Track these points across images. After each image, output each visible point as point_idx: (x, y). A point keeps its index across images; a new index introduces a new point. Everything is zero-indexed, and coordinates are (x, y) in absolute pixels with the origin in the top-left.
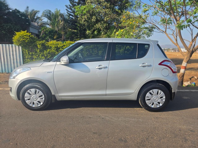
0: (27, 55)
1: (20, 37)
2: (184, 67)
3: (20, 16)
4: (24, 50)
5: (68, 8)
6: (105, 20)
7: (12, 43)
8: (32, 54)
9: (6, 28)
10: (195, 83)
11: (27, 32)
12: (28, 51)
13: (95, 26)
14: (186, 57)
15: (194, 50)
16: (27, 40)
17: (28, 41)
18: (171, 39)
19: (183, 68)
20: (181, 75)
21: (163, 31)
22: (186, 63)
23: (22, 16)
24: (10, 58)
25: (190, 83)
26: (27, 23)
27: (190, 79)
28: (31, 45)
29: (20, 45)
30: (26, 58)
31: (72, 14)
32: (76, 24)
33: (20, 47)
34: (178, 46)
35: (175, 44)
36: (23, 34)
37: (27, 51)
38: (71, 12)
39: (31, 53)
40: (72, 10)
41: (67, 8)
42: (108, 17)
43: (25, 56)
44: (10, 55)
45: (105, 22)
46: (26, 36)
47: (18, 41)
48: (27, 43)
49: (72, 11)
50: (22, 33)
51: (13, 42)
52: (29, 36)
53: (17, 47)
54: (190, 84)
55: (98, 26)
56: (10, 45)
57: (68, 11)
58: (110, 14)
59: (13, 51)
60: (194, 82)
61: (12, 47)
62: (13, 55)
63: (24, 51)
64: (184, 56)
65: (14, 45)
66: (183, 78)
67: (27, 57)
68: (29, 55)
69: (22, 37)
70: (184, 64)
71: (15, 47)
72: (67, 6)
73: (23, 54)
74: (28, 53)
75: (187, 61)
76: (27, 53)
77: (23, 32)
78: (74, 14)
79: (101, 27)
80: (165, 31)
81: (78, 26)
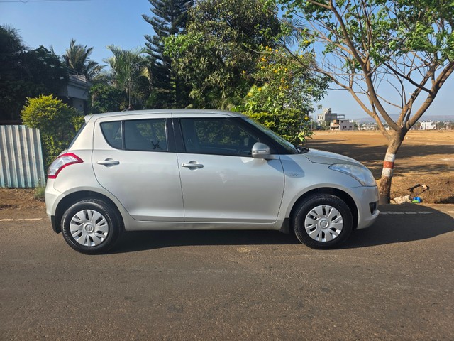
0: (52, 148)
1: (38, 108)
2: (390, 163)
3: (45, 63)
4: (46, 136)
5: (150, 41)
6: (227, 65)
7: (20, 123)
8: (62, 145)
9: (14, 90)
10: (422, 198)
11: (53, 99)
12: (54, 138)
13: (206, 79)
14: (393, 141)
15: (407, 126)
16: (51, 114)
17: (54, 117)
18: (361, 104)
19: (386, 167)
20: (383, 180)
21: (344, 87)
22: (392, 156)
23: (49, 64)
24: (16, 154)
25: (410, 198)
26: (61, 78)
27: (412, 190)
28: (61, 126)
29: (37, 126)
30: (50, 155)
31: (159, 54)
32: (167, 76)
33: (38, 131)
34: (377, 118)
35: (369, 113)
36: (43, 103)
37: (51, 138)
38: (156, 51)
39: (60, 143)
40: (158, 45)
41: (148, 42)
42: (233, 59)
43: (49, 150)
44: (16, 149)
45: (229, 70)
46: (50, 106)
47: (33, 117)
48: (51, 122)
49: (157, 48)
50: (41, 101)
51: (22, 121)
52: (58, 105)
53: (31, 130)
54: (409, 201)
55: (214, 78)
56: (17, 127)
57: (151, 48)
58: (236, 53)
59: (21, 140)
60: (420, 197)
61: (20, 130)
62: (22, 148)
63: (46, 138)
64: (388, 139)
65: (23, 127)
66: (389, 189)
67: (52, 152)
68: (57, 148)
69: (42, 108)
70: (389, 157)
71: (27, 130)
72: (147, 38)
73: (44, 146)
74: (55, 142)
75: (394, 151)
76: (53, 143)
77: (44, 97)
78: (162, 53)
79: (221, 81)
80: (348, 86)
81: (173, 80)
